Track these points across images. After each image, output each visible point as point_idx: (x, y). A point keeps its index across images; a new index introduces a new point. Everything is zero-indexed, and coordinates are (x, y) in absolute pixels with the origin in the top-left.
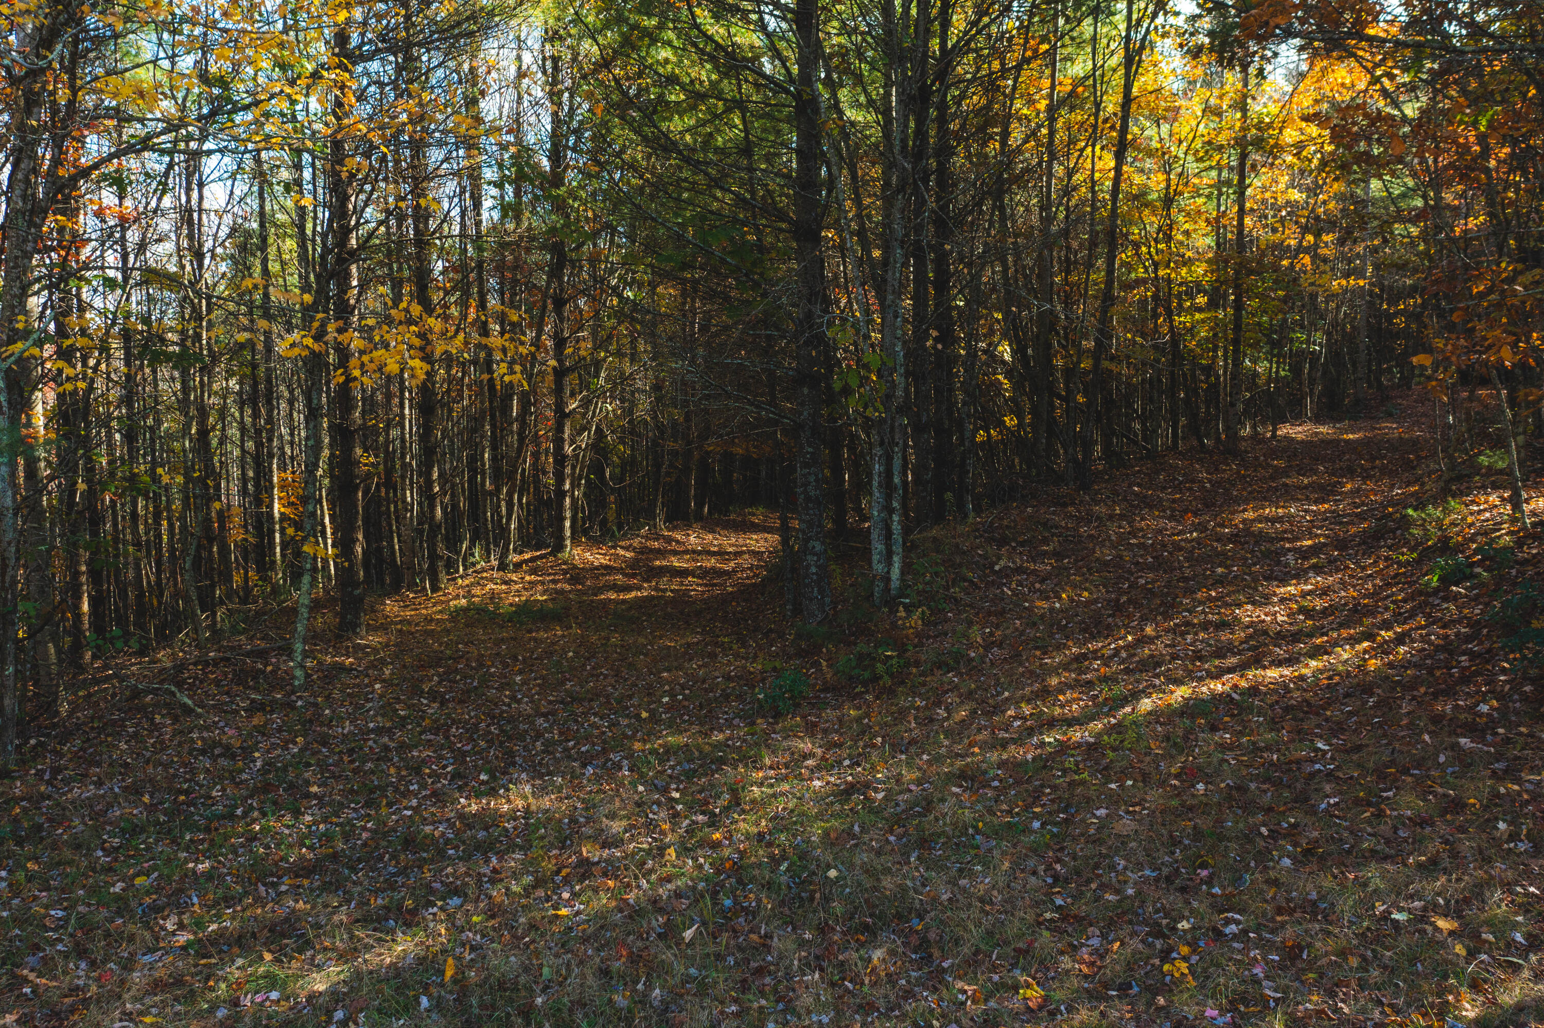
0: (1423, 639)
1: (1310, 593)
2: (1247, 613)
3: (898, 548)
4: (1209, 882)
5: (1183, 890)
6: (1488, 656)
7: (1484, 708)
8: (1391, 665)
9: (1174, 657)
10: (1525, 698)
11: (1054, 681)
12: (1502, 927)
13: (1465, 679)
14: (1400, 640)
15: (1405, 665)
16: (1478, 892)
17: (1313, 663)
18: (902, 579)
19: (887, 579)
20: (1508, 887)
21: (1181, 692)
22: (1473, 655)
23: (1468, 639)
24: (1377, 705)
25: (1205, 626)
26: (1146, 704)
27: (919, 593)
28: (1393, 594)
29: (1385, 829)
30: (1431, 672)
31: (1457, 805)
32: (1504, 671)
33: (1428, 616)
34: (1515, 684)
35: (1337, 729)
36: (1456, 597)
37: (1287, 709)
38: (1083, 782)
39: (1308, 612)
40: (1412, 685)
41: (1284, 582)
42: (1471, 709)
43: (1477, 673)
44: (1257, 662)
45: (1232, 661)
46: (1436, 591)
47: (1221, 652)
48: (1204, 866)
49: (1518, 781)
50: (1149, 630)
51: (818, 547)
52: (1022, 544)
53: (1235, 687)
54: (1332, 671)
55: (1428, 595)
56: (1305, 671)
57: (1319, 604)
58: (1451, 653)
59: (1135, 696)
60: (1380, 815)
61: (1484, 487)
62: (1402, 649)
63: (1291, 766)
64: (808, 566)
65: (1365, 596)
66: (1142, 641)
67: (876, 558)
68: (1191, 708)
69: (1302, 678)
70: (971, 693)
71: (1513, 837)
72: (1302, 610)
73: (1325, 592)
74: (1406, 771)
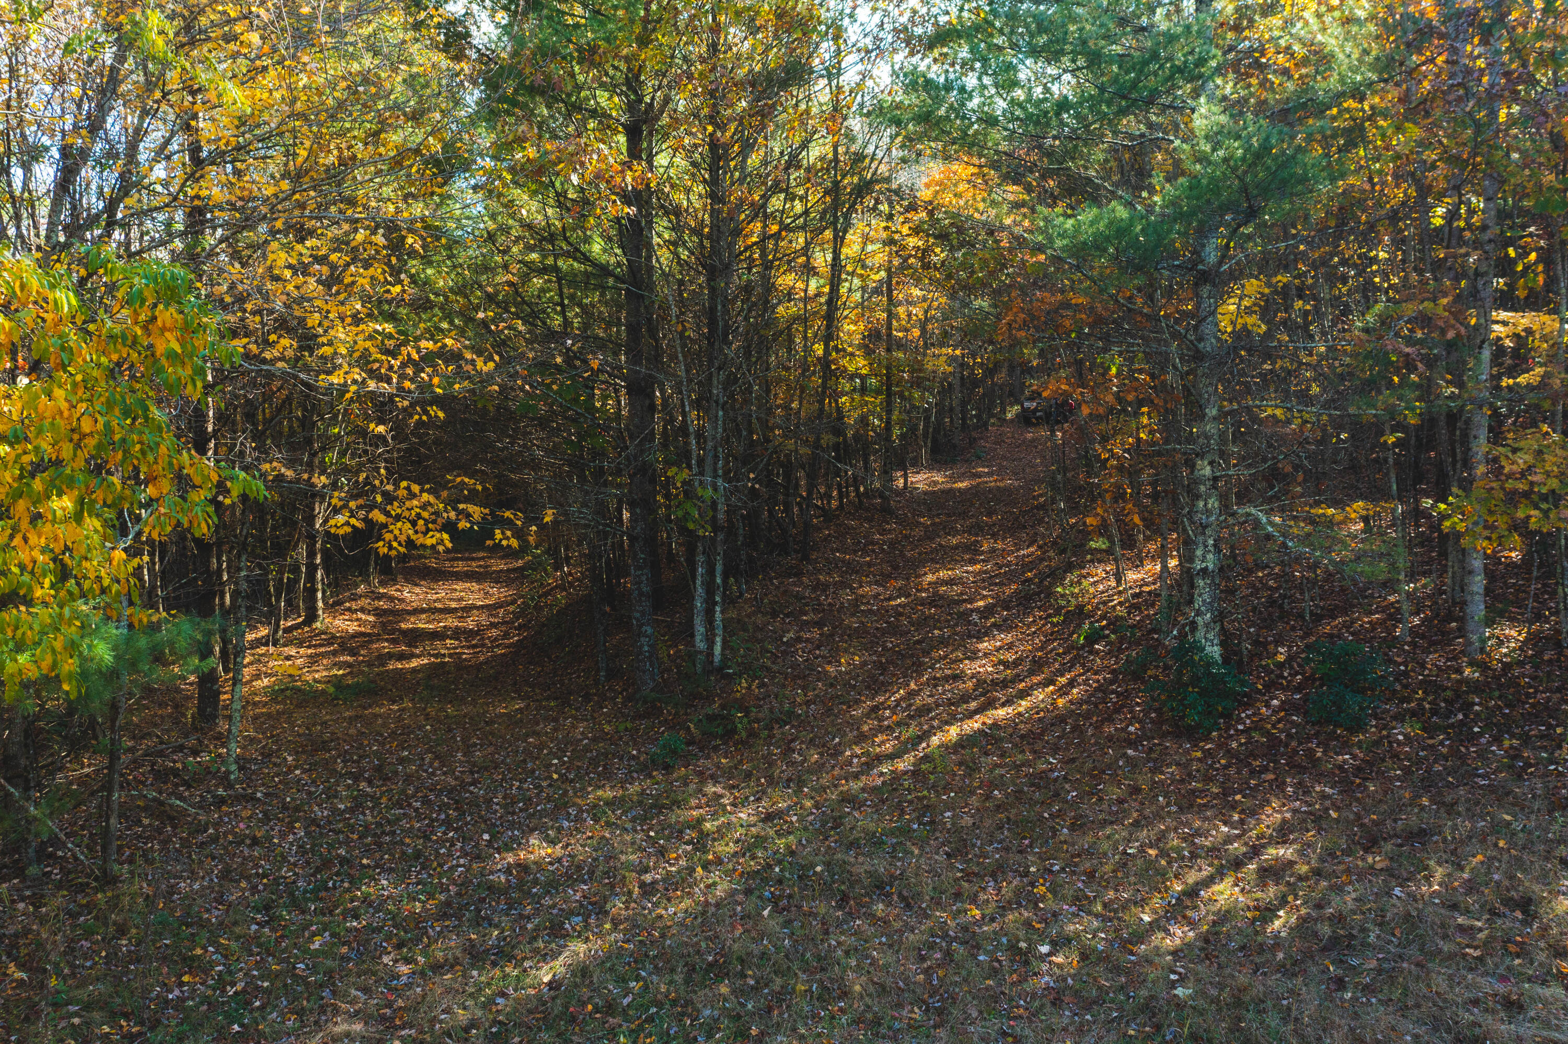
0: (1086, 682)
1: (1000, 648)
2: (970, 667)
3: (719, 631)
4: (1031, 846)
5: (1020, 852)
6: (1125, 695)
7: (1132, 729)
8: (1071, 702)
9: (938, 706)
10: (1152, 721)
11: (865, 728)
12: (1178, 850)
13: (1117, 710)
14: (1072, 683)
15: (1080, 702)
16: (1162, 836)
17: (1023, 703)
18: (722, 654)
19: (710, 653)
20: (1176, 829)
21: (953, 732)
22: (1118, 694)
23: (1112, 682)
24: (1072, 732)
25: (946, 679)
26: (935, 740)
27: (739, 665)
28: (1054, 649)
29: (1105, 806)
30: (1096, 706)
31: (1136, 790)
32: (1138, 704)
33: (1083, 665)
34: (1146, 712)
35: (1055, 750)
36: (1097, 652)
37: (1022, 737)
38: (924, 797)
39: (1006, 664)
40: (1087, 716)
41: (980, 639)
42: (1124, 730)
43: (1123, 706)
44: (990, 704)
45: (973, 705)
46: (1083, 646)
47: (965, 698)
48: (1025, 838)
49: (1162, 773)
50: (913, 686)
51: (649, 630)
52: (787, 615)
53: (984, 723)
54: (1036, 709)
55: (1079, 649)
56: (1021, 709)
57: (1011, 657)
58: (1104, 692)
59: (925, 736)
60: (1101, 799)
61: (1092, 561)
62: (1075, 691)
63: (1043, 775)
64: (642, 646)
65: (1038, 650)
66: (911, 694)
67: (698, 638)
68: (964, 742)
69: (1020, 714)
70: (811, 740)
71: (1168, 804)
72: (1001, 662)
73: (1010, 646)
74: (1104, 772)
